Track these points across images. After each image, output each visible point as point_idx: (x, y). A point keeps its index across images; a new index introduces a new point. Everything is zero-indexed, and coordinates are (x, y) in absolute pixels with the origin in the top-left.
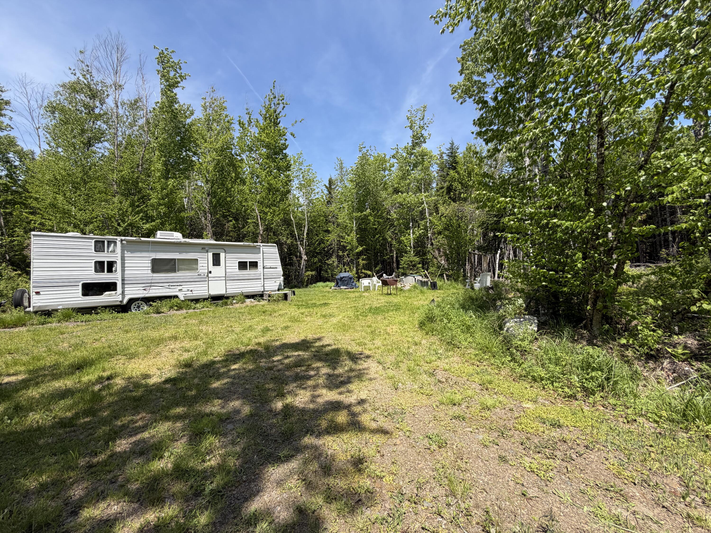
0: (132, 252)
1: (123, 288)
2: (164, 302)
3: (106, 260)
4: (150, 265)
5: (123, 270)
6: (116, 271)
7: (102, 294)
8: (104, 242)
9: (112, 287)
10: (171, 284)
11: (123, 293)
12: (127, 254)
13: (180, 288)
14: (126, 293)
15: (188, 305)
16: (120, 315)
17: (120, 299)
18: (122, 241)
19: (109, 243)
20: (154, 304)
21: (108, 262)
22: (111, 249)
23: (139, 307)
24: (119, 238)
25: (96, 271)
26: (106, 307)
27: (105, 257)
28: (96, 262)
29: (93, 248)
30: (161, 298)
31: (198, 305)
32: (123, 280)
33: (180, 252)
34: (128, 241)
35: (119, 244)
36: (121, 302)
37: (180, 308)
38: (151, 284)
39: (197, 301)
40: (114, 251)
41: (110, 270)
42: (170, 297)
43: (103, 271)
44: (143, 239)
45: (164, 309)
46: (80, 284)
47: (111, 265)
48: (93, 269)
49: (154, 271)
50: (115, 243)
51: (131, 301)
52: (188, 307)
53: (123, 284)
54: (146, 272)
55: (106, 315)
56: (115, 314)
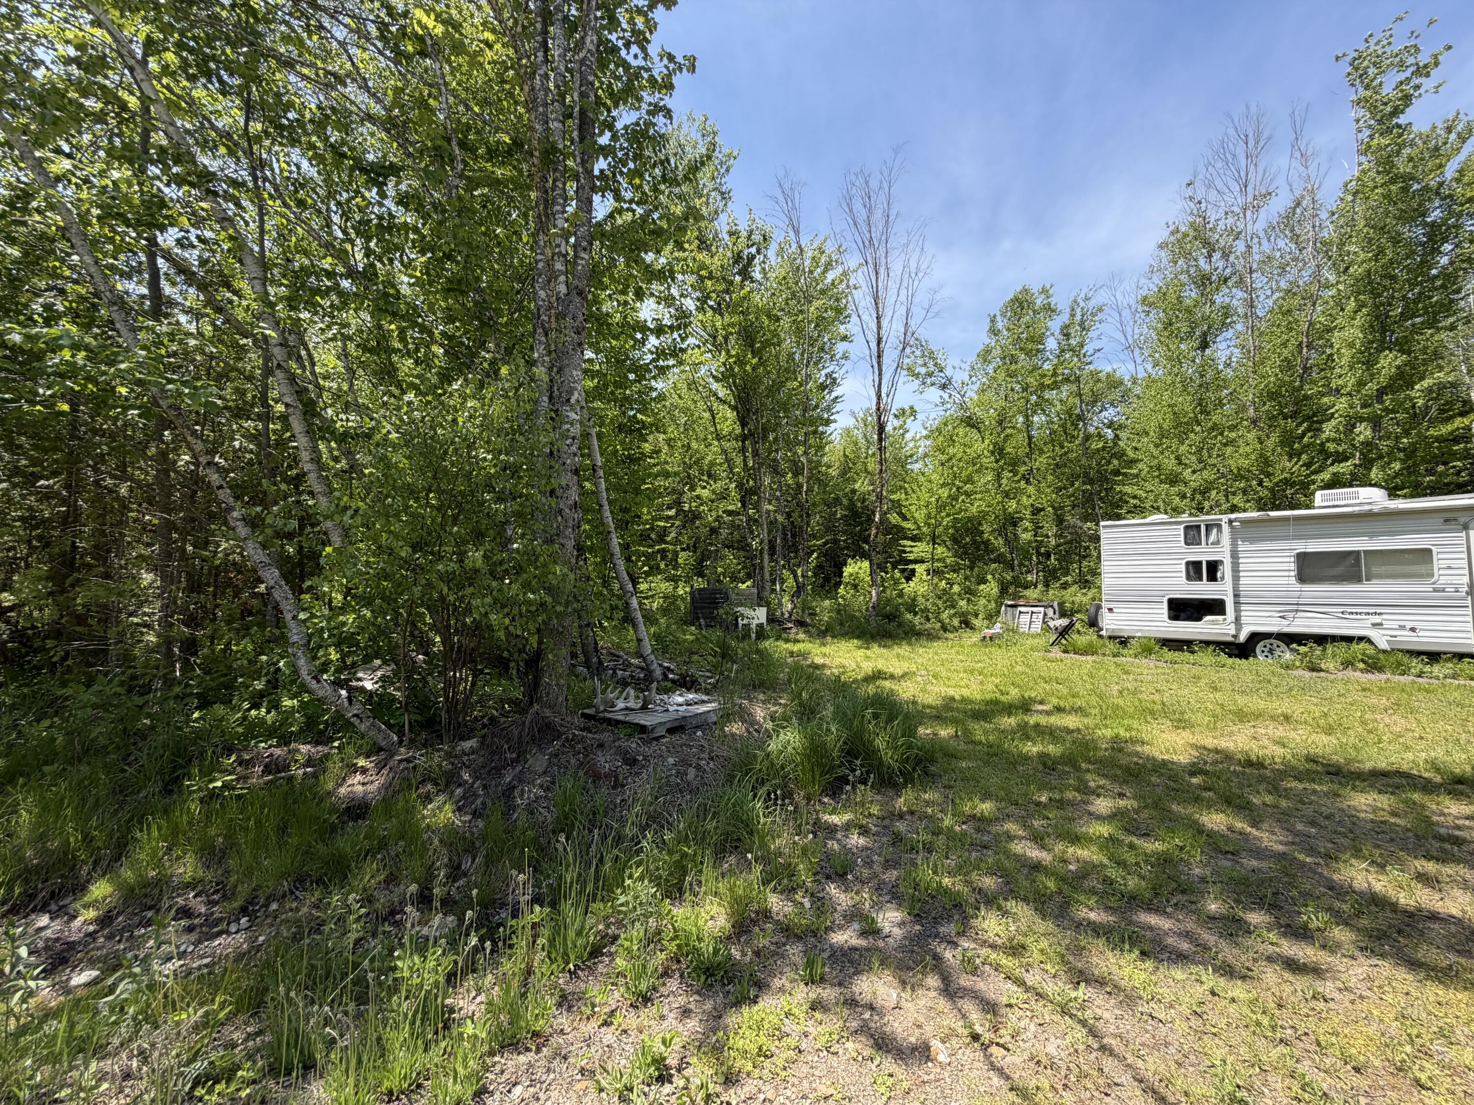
0: (1252, 540)
1: (1237, 611)
2: (1330, 649)
3: (1204, 559)
4: (1293, 566)
5: (1236, 578)
6: (1223, 578)
7: (1199, 619)
8: (1199, 527)
9: (1215, 607)
10: (1348, 609)
11: (1238, 619)
12: (1242, 547)
13: (1377, 619)
14: (1244, 620)
15: (1399, 664)
16: (1230, 661)
17: (1233, 632)
18: (1230, 522)
19: (1208, 528)
20: (1302, 649)
21: (1208, 563)
22: (1212, 538)
23: (1271, 651)
24: (1225, 518)
25: (1189, 578)
26: (1208, 643)
27: (1203, 554)
28: (1188, 563)
29: (1182, 539)
30: (1321, 640)
31: (1436, 669)
32: (1236, 596)
33: (1372, 535)
34: (1244, 522)
35: (1225, 528)
36: (1235, 636)
37: (1373, 665)
38: (1297, 608)
39: (1434, 657)
40: (1217, 542)
41: (1212, 577)
42: (1349, 639)
43: (1200, 579)
44: (1273, 514)
45: (1329, 664)
46: (1165, 600)
47: (1213, 568)
48: (1184, 574)
49: (1302, 578)
50: (1219, 527)
51: (1255, 637)
52: (1401, 669)
53: (1237, 603)
54: (1284, 581)
55: (1206, 657)
56: (1223, 658)
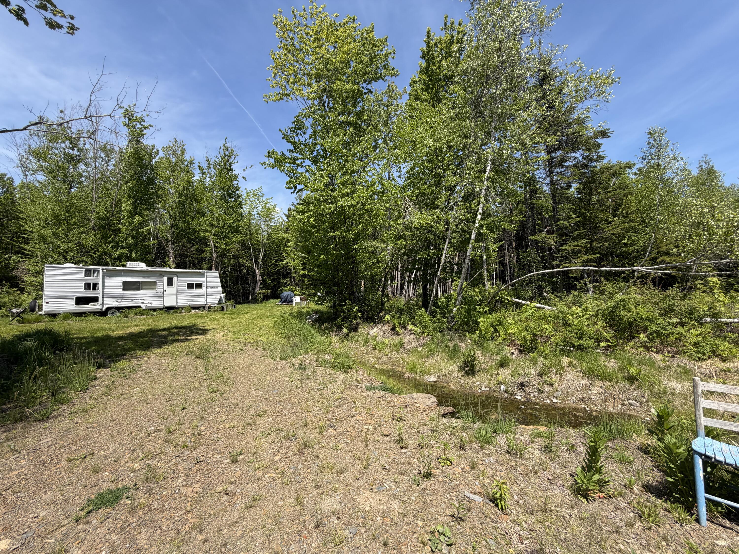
0: (110, 276)
1: (103, 300)
2: (131, 310)
3: (92, 282)
4: (122, 285)
5: (103, 289)
6: (98, 289)
7: (88, 304)
8: (90, 271)
9: (95, 299)
10: (137, 299)
11: (103, 304)
12: (106, 278)
13: (143, 301)
14: (105, 303)
15: (148, 313)
16: (101, 318)
17: (101, 308)
18: (103, 269)
19: (95, 271)
20: (124, 311)
21: (93, 284)
22: (95, 275)
23: (113, 313)
24: (101, 268)
25: (85, 289)
26: (91, 313)
27: (91, 280)
28: (85, 284)
29: (84, 274)
30: (129, 308)
31: (155, 313)
32: (103, 295)
33: (144, 277)
34: (107, 270)
35: (101, 272)
36: (101, 309)
37: (142, 314)
38: (122, 298)
39: (155, 310)
40: (97, 276)
41: (94, 289)
42: (135, 307)
43: (90, 289)
44: (118, 268)
45: (131, 315)
46: (75, 298)
47: (95, 286)
48: (83, 288)
49: (124, 289)
50: (98, 271)
51: (108, 309)
52: (148, 314)
53: (103, 298)
54: (119, 290)
55: (91, 318)
56: (98, 317)
